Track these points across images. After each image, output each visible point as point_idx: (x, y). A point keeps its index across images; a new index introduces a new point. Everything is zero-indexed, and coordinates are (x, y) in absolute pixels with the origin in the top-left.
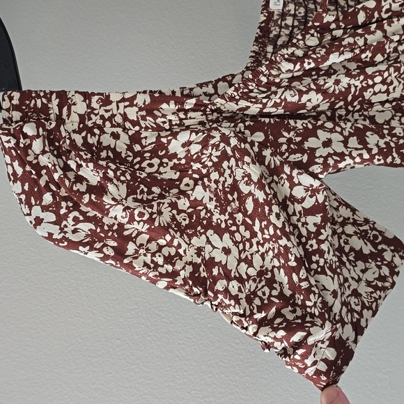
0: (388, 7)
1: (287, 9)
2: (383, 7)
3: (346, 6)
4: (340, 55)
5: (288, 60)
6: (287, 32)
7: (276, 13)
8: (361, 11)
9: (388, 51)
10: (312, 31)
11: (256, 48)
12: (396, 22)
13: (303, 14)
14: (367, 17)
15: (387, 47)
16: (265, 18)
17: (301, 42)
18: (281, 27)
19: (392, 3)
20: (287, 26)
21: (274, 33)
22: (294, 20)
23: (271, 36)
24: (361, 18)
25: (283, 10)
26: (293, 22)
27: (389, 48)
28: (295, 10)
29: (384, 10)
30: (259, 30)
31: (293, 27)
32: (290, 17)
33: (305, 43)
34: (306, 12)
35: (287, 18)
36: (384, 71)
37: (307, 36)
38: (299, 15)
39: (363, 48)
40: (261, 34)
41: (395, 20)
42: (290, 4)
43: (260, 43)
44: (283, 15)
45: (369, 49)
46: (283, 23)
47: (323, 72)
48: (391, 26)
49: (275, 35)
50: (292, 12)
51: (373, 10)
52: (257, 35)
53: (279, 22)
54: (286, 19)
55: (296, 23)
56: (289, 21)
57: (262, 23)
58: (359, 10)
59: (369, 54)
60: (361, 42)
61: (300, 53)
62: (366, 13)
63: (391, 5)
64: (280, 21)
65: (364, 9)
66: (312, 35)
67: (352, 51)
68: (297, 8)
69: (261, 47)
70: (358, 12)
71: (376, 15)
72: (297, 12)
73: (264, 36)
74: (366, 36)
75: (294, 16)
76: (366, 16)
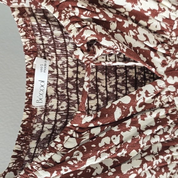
0: (142, 101)
1: (50, 104)
2: (137, 101)
3: (105, 92)
4: (96, 158)
5: (45, 168)
6: (50, 126)
7: (39, 109)
8: (117, 108)
9: (141, 146)
10: (71, 132)
11: (18, 147)
12: (149, 117)
13: (65, 108)
14: (123, 113)
15: (141, 142)
16: (27, 116)
17: (60, 146)
18: (44, 123)
19: (145, 97)
20: (50, 121)
21: (37, 129)
22: (56, 114)
23: (34, 132)
24: (118, 114)
25: (45, 106)
26: (56, 116)
27: (143, 143)
28: (58, 105)
29: (138, 104)
30: (21, 128)
31: (56, 121)
32: (53, 112)
33: (63, 146)
34: (68, 106)
35: (50, 112)
36: (138, 169)
37: (66, 138)
38: (61, 109)
39: (119, 147)
40: (23, 133)
41: (148, 114)
42: (53, 100)
43: (23, 141)
44: (46, 111)
45: (124, 147)
46: (46, 118)
47: (81, 173)
48: (144, 120)
49: (38, 132)
50: (55, 107)
51: (128, 106)
52: (20, 134)
53: (42, 118)
54: (49, 114)
55: (59, 117)
56: (52, 116)
57: (24, 121)
58: (115, 106)
59: (124, 152)
60: (117, 141)
61: (57, 158)
62: (122, 109)
63: (144, 99)
64: (43, 116)
65: (120, 105)
66: (71, 136)
67: (108, 151)
68: (59, 102)
69: (23, 145)
70: (115, 109)
71: (131, 109)
72: (59, 107)
73: (26, 134)
74: (122, 133)
75: (57, 110)
76: (122, 111)
